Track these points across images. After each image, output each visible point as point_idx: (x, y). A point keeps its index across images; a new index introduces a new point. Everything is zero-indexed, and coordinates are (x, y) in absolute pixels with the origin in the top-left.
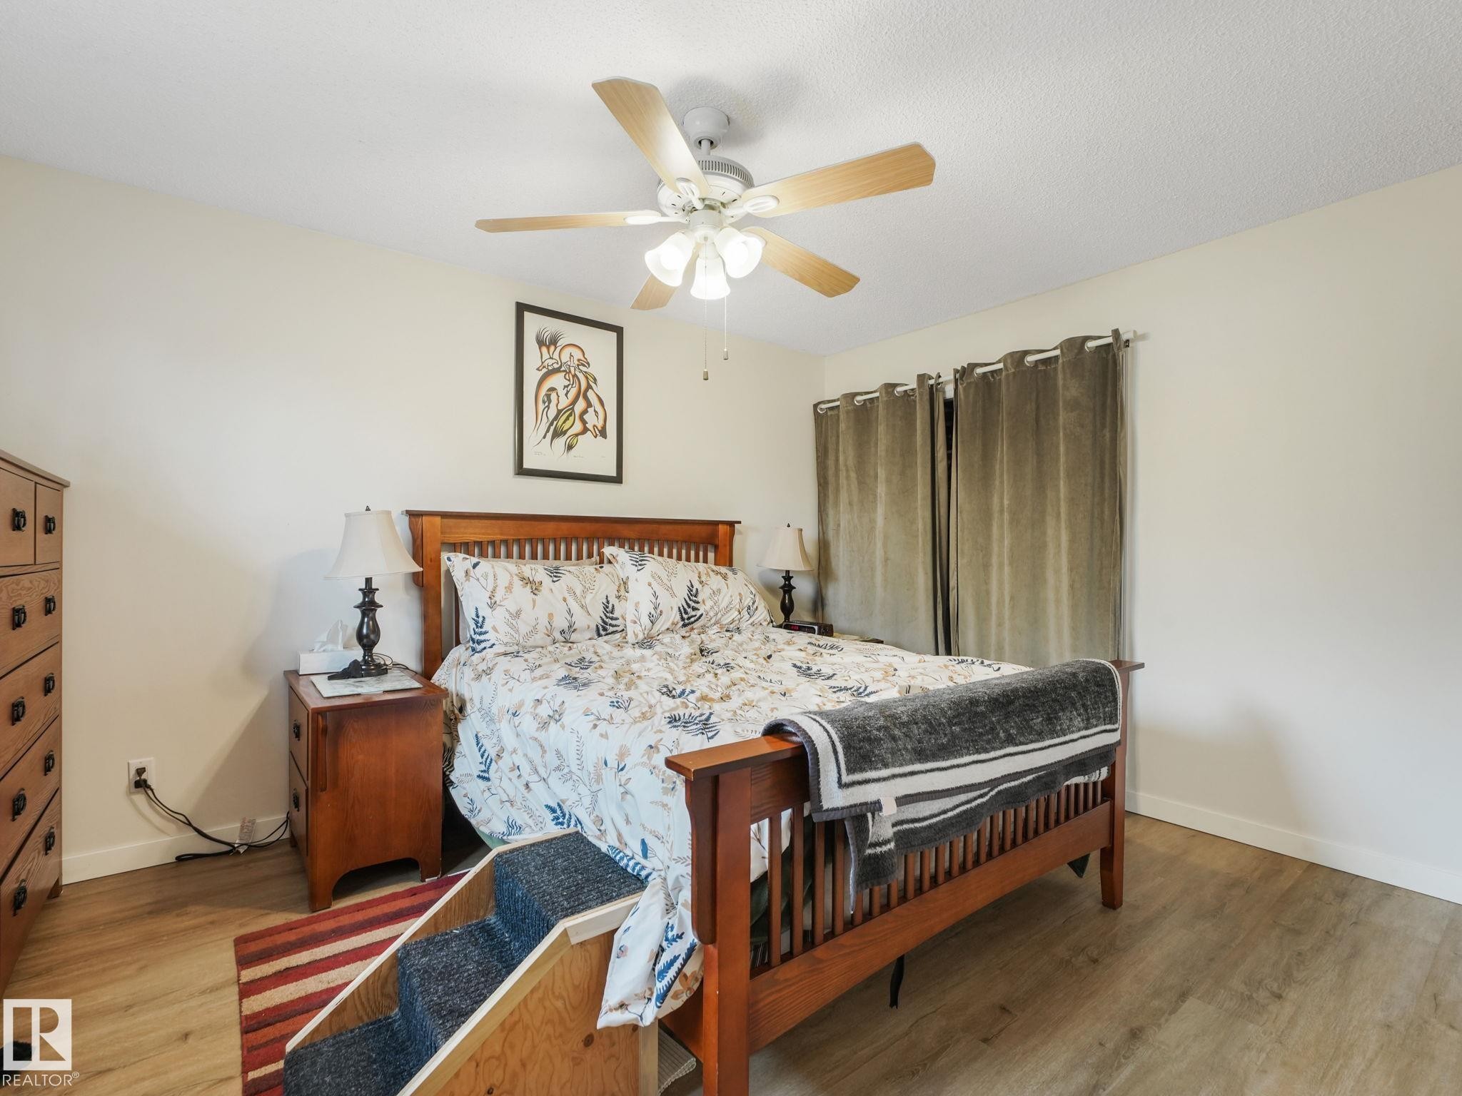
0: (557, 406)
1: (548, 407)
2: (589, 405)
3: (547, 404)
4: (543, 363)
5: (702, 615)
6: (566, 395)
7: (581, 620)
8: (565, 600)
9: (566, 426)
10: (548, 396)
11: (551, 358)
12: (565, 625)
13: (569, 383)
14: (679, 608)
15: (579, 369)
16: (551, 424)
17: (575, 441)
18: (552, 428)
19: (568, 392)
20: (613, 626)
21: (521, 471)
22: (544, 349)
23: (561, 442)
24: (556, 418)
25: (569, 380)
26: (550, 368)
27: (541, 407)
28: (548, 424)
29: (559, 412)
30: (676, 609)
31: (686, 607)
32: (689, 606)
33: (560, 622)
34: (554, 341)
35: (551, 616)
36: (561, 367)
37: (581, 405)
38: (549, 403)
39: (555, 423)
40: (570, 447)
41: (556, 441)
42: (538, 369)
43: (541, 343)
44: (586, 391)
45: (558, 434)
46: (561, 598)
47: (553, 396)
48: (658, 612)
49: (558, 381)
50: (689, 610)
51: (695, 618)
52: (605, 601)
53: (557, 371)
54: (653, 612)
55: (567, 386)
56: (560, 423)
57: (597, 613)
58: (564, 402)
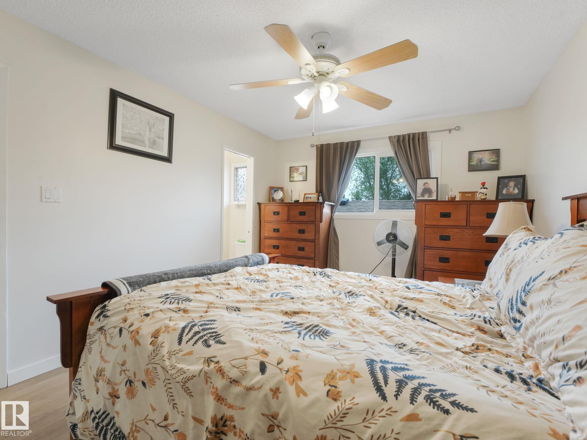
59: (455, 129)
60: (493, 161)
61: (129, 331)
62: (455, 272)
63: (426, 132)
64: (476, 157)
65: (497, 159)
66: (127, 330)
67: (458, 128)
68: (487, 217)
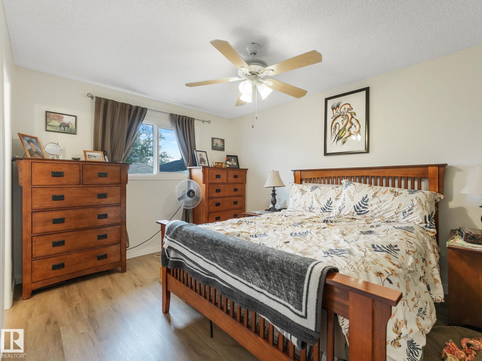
0: (339, 129)
1: (335, 130)
2: (352, 124)
3: (335, 129)
4: (334, 115)
5: (369, 211)
6: (342, 124)
7: (316, 205)
8: (312, 197)
9: (342, 135)
10: (336, 127)
11: (337, 112)
12: (310, 206)
13: (343, 119)
14: (354, 206)
15: (348, 112)
16: (337, 136)
17: (346, 140)
18: (337, 137)
19: (343, 122)
20: (329, 209)
21: (326, 154)
22: (334, 110)
23: (340, 141)
24: (338, 133)
25: (344, 118)
26: (336, 116)
27: (333, 130)
28: (335, 136)
29: (340, 131)
30: (352, 206)
31: (358, 206)
32: (360, 206)
33: (308, 205)
34: (338, 106)
35: (305, 202)
36: (341, 114)
37: (349, 125)
38: (336, 129)
39: (338, 135)
40: (344, 142)
41: (338, 141)
42: (332, 118)
43: (333, 108)
44: (351, 119)
45: (339, 139)
46: (311, 196)
47: (337, 126)
48: (343, 206)
49: (339, 120)
50: (360, 208)
51: (365, 212)
52: (329, 200)
53: (340, 116)
54: (341, 206)
55: (343, 120)
56: (340, 134)
57: (324, 203)
58: (342, 126)
59: (208, 122)
60: (222, 146)
61: (391, 275)
62: (223, 211)
63: (194, 119)
64: (216, 141)
65: (223, 145)
66: (390, 275)
67: (209, 122)
68: (234, 178)
